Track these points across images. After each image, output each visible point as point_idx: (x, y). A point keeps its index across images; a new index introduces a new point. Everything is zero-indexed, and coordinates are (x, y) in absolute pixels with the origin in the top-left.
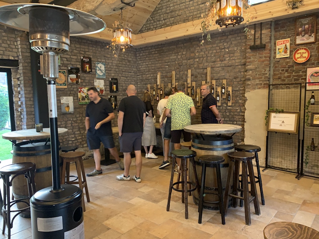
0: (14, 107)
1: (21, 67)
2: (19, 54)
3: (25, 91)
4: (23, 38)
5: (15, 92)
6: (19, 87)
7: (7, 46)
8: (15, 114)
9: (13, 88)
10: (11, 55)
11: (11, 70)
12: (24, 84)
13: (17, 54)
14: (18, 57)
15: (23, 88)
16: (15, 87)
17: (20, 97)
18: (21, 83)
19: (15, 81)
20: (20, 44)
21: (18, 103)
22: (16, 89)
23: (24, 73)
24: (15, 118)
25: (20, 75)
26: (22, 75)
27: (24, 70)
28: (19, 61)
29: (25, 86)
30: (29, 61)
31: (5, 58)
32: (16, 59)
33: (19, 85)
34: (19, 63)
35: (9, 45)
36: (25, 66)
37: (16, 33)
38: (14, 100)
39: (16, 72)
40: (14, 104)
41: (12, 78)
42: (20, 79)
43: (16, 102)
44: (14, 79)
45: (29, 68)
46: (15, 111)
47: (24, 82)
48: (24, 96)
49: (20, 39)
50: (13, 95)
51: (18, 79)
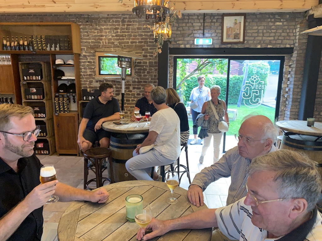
0: (282, 92)
1: (295, 54)
2: (296, 42)
3: (295, 78)
4: (303, 24)
5: (285, 79)
6: (289, 74)
7: (286, 34)
8: (281, 99)
9: (284, 74)
10: (288, 43)
11: (285, 57)
12: (296, 71)
13: (294, 41)
14: (294, 44)
15: (293, 76)
16: (285, 74)
17: (288, 83)
18: (292, 70)
19: (286, 68)
20: (298, 32)
21: (285, 89)
22: (286, 76)
23: (297, 60)
24: (280, 103)
25: (293, 63)
26: (295, 62)
27: (298, 58)
28: (295, 48)
29: (295, 74)
30: (305, 47)
31: (282, 46)
32: (292, 46)
33: (290, 71)
34: (294, 50)
35: (288, 33)
36: (300, 53)
37: (297, 20)
38: (283, 86)
39: (290, 59)
40: (282, 90)
41: (284, 65)
42: (292, 66)
43: (284, 88)
44: (286, 66)
45: (303, 55)
46: (281, 97)
47: (296, 69)
48: (293, 83)
49: (300, 26)
50: (283, 82)
51: (290, 66)
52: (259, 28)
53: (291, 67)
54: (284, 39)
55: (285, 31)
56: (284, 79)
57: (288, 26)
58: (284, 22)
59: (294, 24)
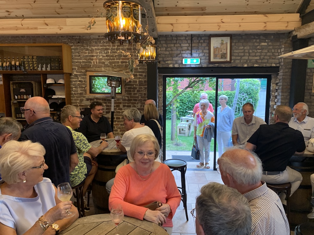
0: (270, 110)
1: (281, 73)
2: (281, 61)
3: (282, 96)
4: (287, 45)
5: (273, 97)
6: (277, 92)
7: (271, 54)
8: (270, 116)
9: (271, 92)
10: (274, 62)
11: (272, 76)
12: (282, 89)
13: (279, 60)
14: (279, 63)
15: (280, 94)
16: (273, 92)
17: (276, 101)
18: (279, 88)
19: (273, 86)
20: (283, 51)
22: (273, 94)
23: (283, 79)
24: (269, 121)
25: (280, 81)
27: (284, 76)
28: (280, 67)
29: (282, 92)
30: (290, 66)
31: (268, 65)
32: (278, 65)
33: (277, 89)
34: (280, 69)
35: (273, 53)
36: (285, 72)
37: (281, 41)
38: (271, 103)
39: (276, 78)
40: (270, 108)
41: (271, 83)
42: (279, 84)
43: (272, 106)
44: (273, 84)
45: (289, 74)
46: (270, 114)
47: (282, 87)
48: (280, 100)
49: (284, 46)
50: (271, 99)
51: (277, 84)
52: (245, 48)
53: (278, 86)
54: (270, 59)
55: (270, 51)
56: (271, 97)
57: (273, 46)
58: (269, 42)
59: (278, 44)
